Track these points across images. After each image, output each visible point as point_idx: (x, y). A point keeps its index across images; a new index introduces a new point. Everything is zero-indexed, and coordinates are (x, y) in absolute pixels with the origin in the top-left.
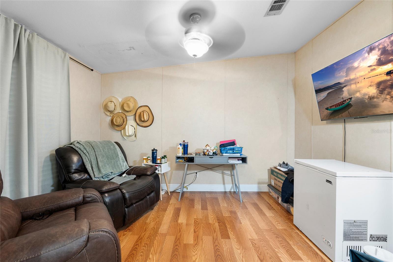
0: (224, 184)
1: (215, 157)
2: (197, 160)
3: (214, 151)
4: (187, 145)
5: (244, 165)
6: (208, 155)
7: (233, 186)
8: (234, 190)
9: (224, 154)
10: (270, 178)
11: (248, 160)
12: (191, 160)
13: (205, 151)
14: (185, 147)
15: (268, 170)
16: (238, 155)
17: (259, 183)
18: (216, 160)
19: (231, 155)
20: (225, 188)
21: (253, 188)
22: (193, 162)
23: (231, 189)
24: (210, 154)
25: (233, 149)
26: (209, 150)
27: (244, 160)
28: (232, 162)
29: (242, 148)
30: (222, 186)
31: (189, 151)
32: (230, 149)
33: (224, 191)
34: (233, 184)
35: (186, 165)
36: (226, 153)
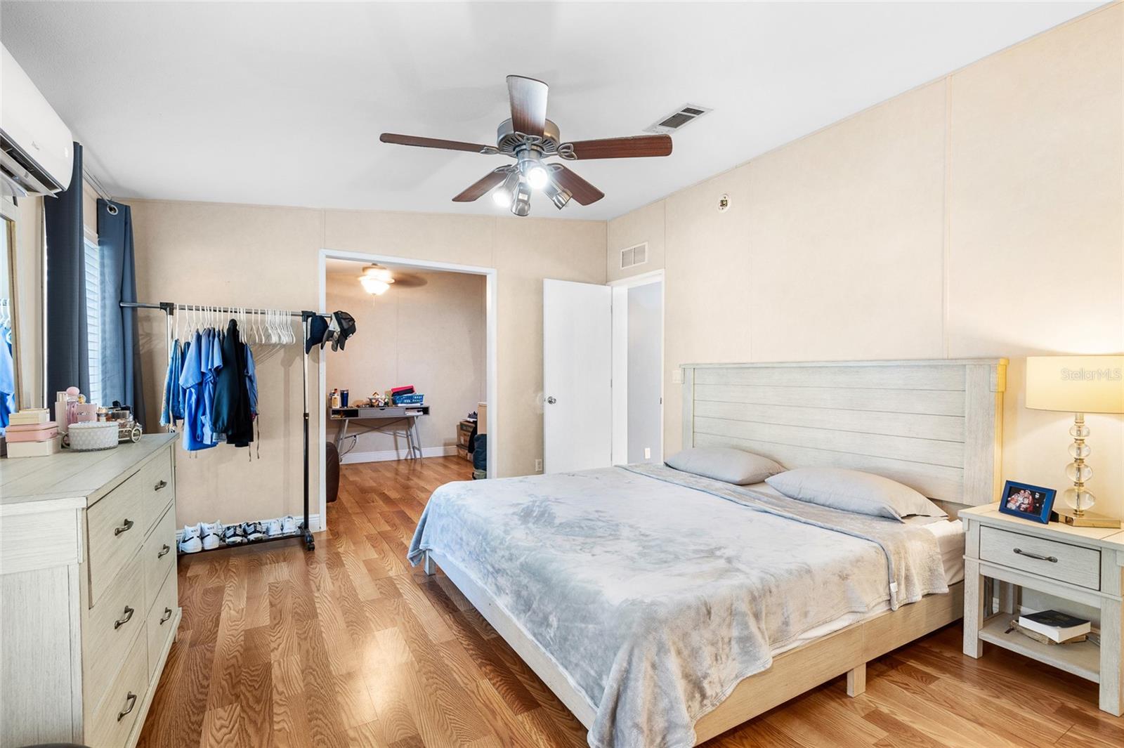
0: (397, 449)
1: (387, 409)
2: (363, 414)
3: (386, 401)
4: (347, 394)
5: (426, 416)
6: (378, 406)
7: (410, 451)
8: (411, 456)
9: (399, 405)
10: (459, 435)
11: (431, 411)
12: (354, 413)
13: (374, 401)
14: (344, 397)
15: (457, 426)
16: (418, 405)
17: (445, 445)
18: (391, 412)
19: (409, 405)
20: (398, 456)
21: (438, 452)
22: (357, 416)
23: (407, 456)
24: (380, 405)
25: (411, 398)
26: (380, 400)
27: (425, 411)
28: (410, 414)
29: (422, 396)
30: (394, 452)
31: (350, 404)
32: (408, 398)
33: (396, 459)
34: (409, 448)
35: (347, 421)
36: (401, 403)
